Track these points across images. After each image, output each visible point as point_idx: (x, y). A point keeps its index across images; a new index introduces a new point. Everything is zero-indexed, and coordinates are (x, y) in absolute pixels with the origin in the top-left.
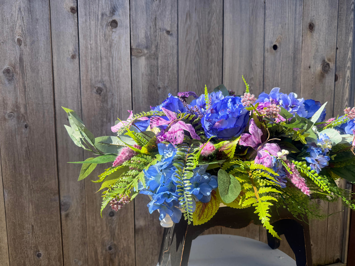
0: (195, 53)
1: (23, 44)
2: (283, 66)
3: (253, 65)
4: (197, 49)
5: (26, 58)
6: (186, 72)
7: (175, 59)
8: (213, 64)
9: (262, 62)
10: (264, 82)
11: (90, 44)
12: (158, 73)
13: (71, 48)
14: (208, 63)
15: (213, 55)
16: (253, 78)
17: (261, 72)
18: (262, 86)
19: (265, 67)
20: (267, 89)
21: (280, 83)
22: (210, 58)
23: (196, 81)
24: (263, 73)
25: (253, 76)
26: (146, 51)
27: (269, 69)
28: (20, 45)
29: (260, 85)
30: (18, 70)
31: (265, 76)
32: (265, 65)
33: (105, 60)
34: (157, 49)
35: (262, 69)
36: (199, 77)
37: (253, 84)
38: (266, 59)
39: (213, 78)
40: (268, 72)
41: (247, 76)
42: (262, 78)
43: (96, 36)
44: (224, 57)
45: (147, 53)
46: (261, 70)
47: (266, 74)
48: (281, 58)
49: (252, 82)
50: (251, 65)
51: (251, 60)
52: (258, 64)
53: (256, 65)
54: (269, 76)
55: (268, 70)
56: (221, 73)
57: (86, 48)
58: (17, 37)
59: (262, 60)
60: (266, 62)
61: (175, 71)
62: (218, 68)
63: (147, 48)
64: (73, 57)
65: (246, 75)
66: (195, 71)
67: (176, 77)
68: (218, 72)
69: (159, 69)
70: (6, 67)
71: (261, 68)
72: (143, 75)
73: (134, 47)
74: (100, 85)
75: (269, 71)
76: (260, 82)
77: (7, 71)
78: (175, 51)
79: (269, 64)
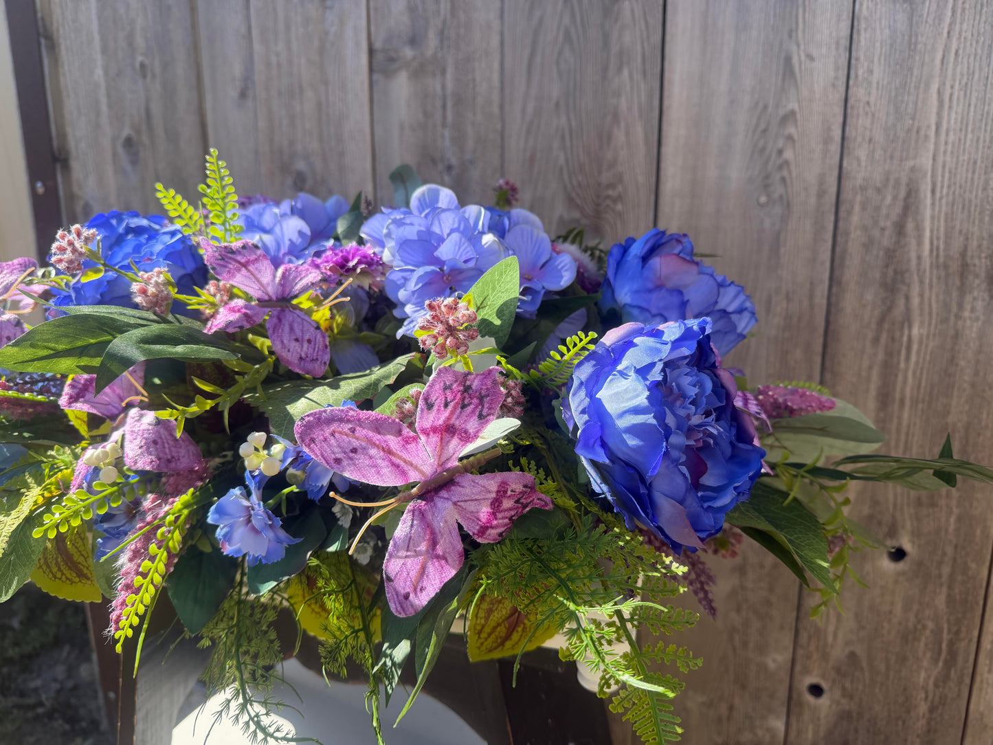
0: (561, 38)
1: (149, 75)
2: (954, 47)
3: (795, 60)
4: (566, 20)
5: (156, 109)
6: (530, 107)
7: (496, 65)
8: (626, 72)
9: (845, 42)
10: (847, 128)
11: (277, 55)
12: (444, 117)
13: (237, 69)
14: (605, 69)
15: (627, 38)
16: (793, 113)
17: (834, 85)
18: (835, 147)
19: (853, 61)
20: (858, 160)
21: (933, 128)
22: (614, 49)
23: (563, 137)
24: (842, 89)
25: (793, 105)
26: (408, 53)
27: (876, 70)
28: (144, 76)
29: (827, 141)
30: (145, 138)
31: (851, 102)
32: (854, 54)
33: (309, 94)
34: (442, 41)
35: (842, 74)
36: (574, 123)
37: (796, 137)
38: (863, 25)
39: (622, 124)
40: (870, 83)
41: (766, 107)
42: (839, 111)
43: (288, 27)
44: (668, 38)
45: (414, 58)
46: (836, 78)
47: (858, 93)
48: (949, 13)
49: (791, 130)
50: (788, 60)
51: (790, 36)
52: (824, 51)
53: (811, 58)
54: (872, 99)
55: (871, 72)
56: (656, 103)
57: (268, 64)
58: (140, 58)
59: (845, 32)
60: (863, 39)
61: (496, 110)
62: (642, 86)
63: (414, 41)
64: (243, 95)
65: (761, 106)
66: (557, 104)
67: (499, 127)
68: (643, 98)
69: (449, 104)
70: (127, 131)
71: (837, 69)
72: (402, 127)
73: (378, 45)
74: (301, 165)
75: (875, 77)
76: (829, 129)
77: (129, 143)
78: (495, 41)
79: (878, 44)
